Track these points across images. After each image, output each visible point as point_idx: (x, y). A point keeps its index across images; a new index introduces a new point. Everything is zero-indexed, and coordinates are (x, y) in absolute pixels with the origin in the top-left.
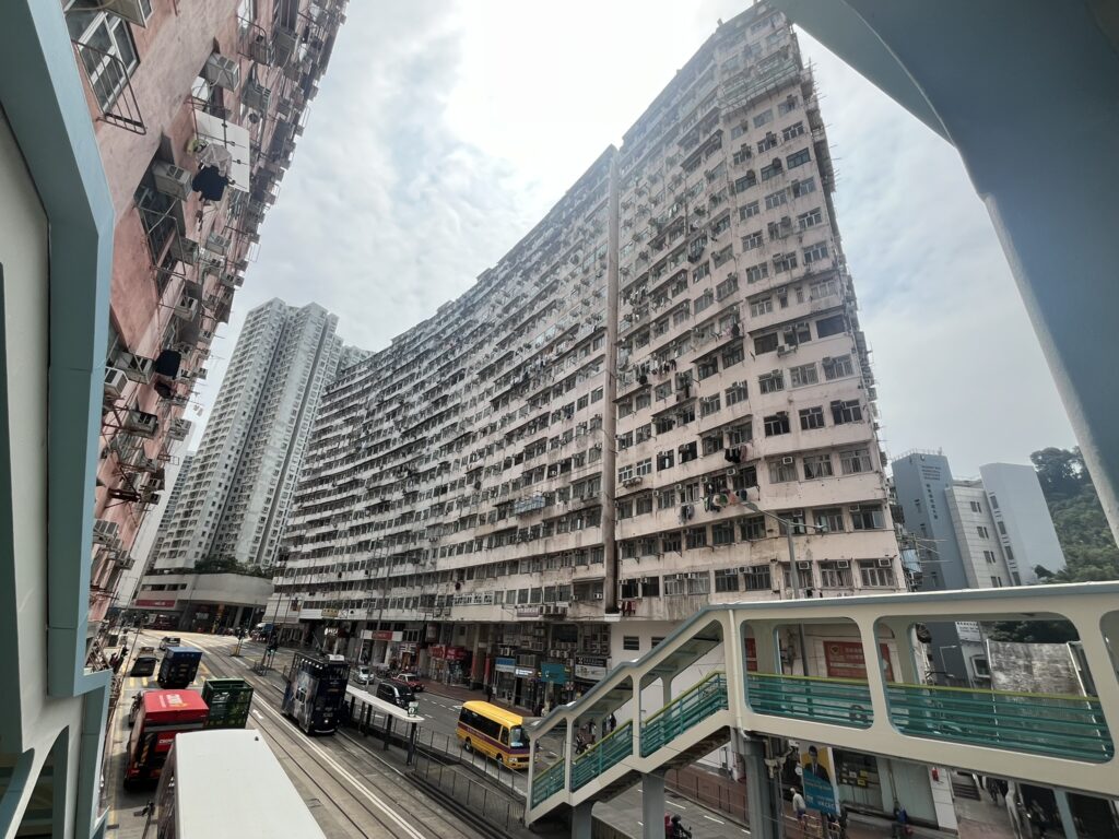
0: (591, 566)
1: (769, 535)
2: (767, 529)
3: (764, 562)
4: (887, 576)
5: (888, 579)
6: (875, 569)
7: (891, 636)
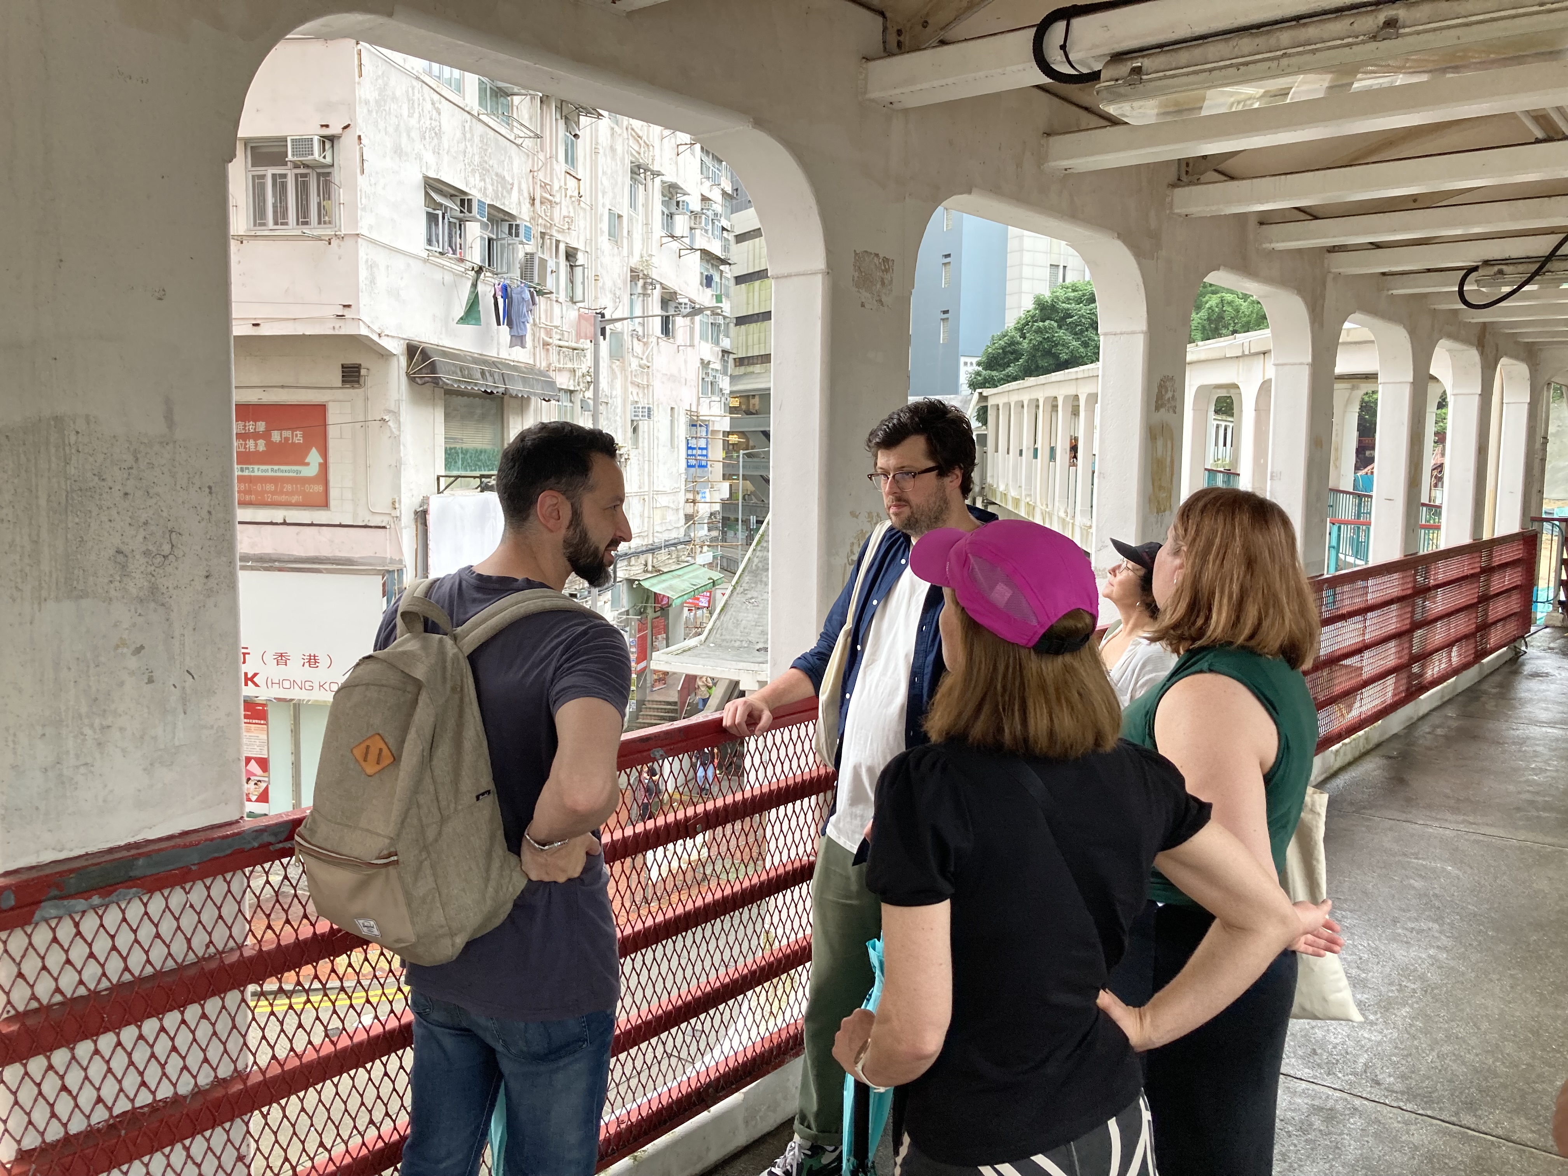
4: (319, 195)
5: (319, 204)
6: (289, 172)
7: (337, 381)
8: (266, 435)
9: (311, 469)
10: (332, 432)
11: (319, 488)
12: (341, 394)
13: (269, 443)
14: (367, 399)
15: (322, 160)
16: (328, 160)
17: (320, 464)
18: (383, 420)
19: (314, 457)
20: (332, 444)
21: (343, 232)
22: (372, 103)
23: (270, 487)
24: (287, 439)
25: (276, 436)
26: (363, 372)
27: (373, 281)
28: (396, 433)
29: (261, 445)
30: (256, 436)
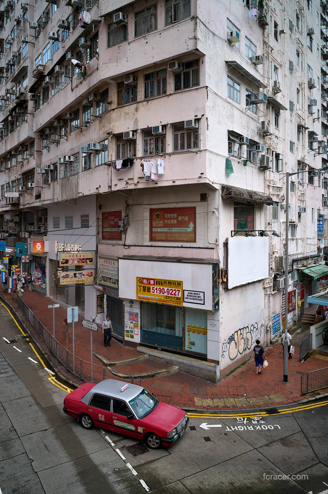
2: (110, 100)
3: (105, 136)
4: (194, 138)
5: (194, 141)
6: (185, 132)
7: (199, 199)
8: (177, 219)
9: (190, 229)
10: (198, 216)
11: (193, 235)
12: (200, 204)
13: (178, 221)
14: (208, 205)
15: (195, 127)
16: (197, 126)
17: (193, 227)
18: (214, 212)
19: (191, 225)
20: (197, 221)
21: (201, 149)
22: (211, 107)
23: (177, 235)
24: (183, 219)
25: (180, 218)
26: (207, 196)
27: (211, 165)
28: (218, 216)
29: (175, 221)
30: (174, 219)
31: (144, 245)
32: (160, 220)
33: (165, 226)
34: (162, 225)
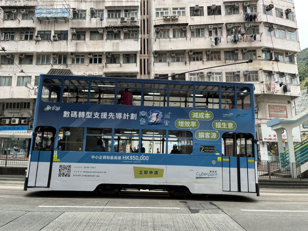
0: (123, 65)
1: (258, 58)
2: (258, 55)
3: (255, 70)
7: (287, 103)
8: (279, 109)
10: (287, 109)
11: (286, 116)
12: (288, 105)
13: (280, 110)
14: (291, 105)
17: (286, 113)
23: (280, 115)
25: (281, 109)
26: (290, 102)
28: (294, 109)
29: (279, 110)
30: (278, 109)
31: (267, 118)
32: (272, 109)
33: (275, 111)
34: (273, 111)
